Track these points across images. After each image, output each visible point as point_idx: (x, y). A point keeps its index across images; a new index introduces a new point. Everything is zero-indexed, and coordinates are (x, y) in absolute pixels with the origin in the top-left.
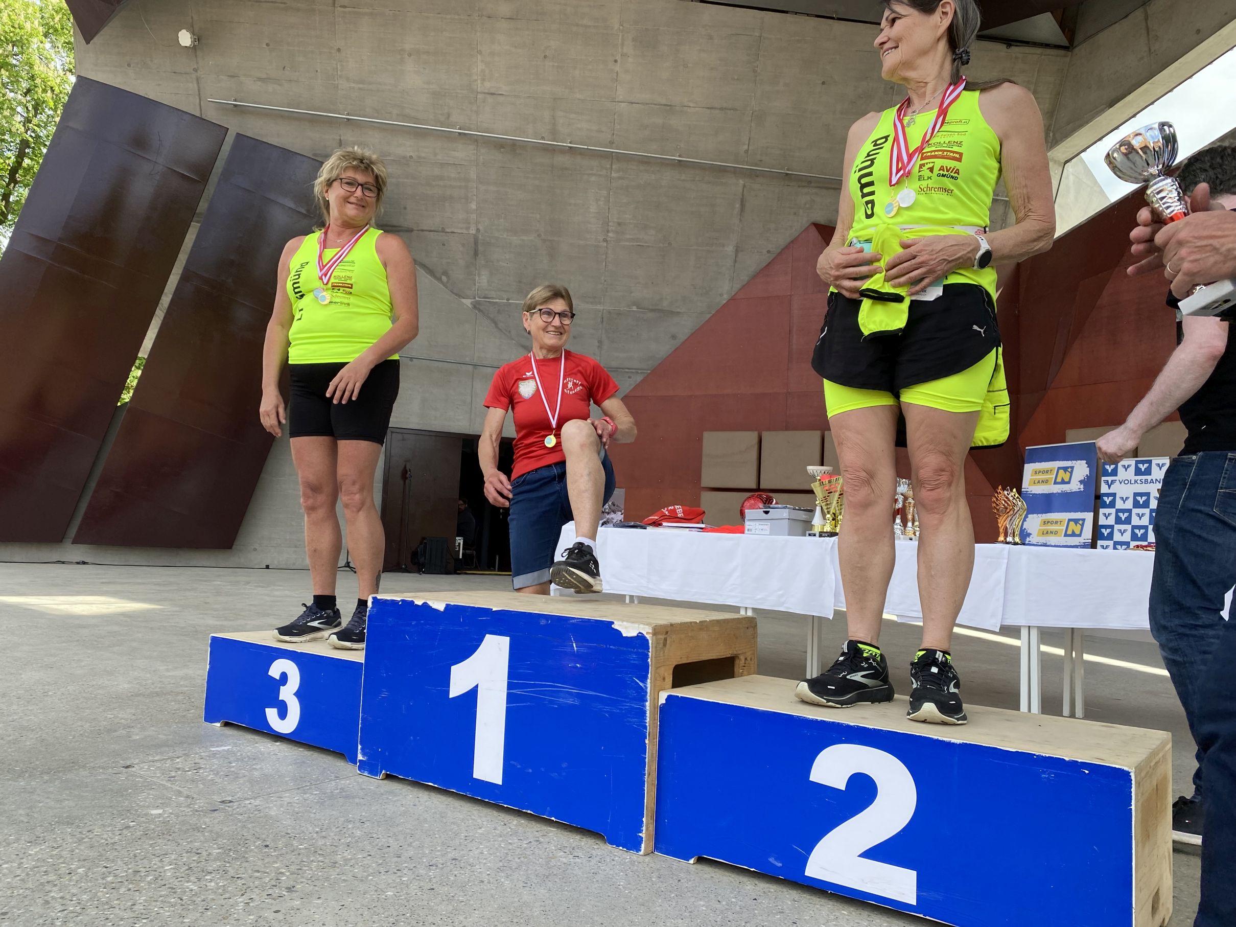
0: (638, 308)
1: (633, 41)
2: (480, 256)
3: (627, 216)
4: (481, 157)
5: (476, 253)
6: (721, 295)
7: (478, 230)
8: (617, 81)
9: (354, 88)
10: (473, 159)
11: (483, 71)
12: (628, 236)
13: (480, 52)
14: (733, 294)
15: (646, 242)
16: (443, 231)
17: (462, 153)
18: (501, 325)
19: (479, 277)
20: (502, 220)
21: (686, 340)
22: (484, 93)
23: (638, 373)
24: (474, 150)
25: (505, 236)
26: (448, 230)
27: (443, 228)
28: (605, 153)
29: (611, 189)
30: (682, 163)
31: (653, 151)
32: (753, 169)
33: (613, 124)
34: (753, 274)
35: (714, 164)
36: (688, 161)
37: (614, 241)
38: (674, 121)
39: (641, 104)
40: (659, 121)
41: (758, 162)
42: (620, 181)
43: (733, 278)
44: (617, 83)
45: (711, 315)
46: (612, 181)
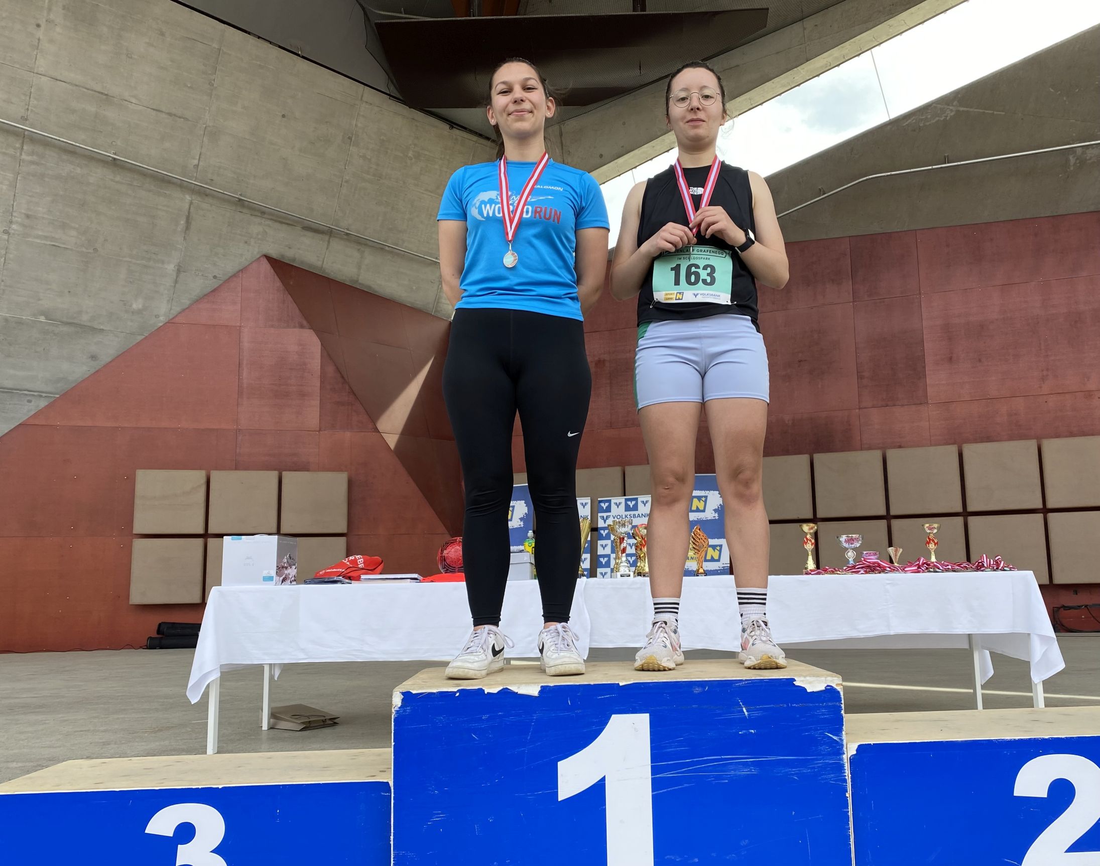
0: (47, 319)
1: (63, 9)
3: (41, 209)
6: (157, 316)
8: (37, 49)
12: (40, 233)
14: (171, 317)
15: (63, 244)
21: (111, 362)
23: (41, 396)
28: (17, 129)
29: (19, 173)
30: (118, 162)
31: (80, 141)
32: (203, 187)
33: (28, 98)
34: (196, 298)
35: (157, 172)
36: (126, 162)
37: (18, 235)
38: (111, 114)
39: (69, 83)
40: (92, 109)
41: (209, 181)
42: (33, 167)
43: (172, 299)
44: (38, 51)
45: (144, 337)
46: (21, 164)
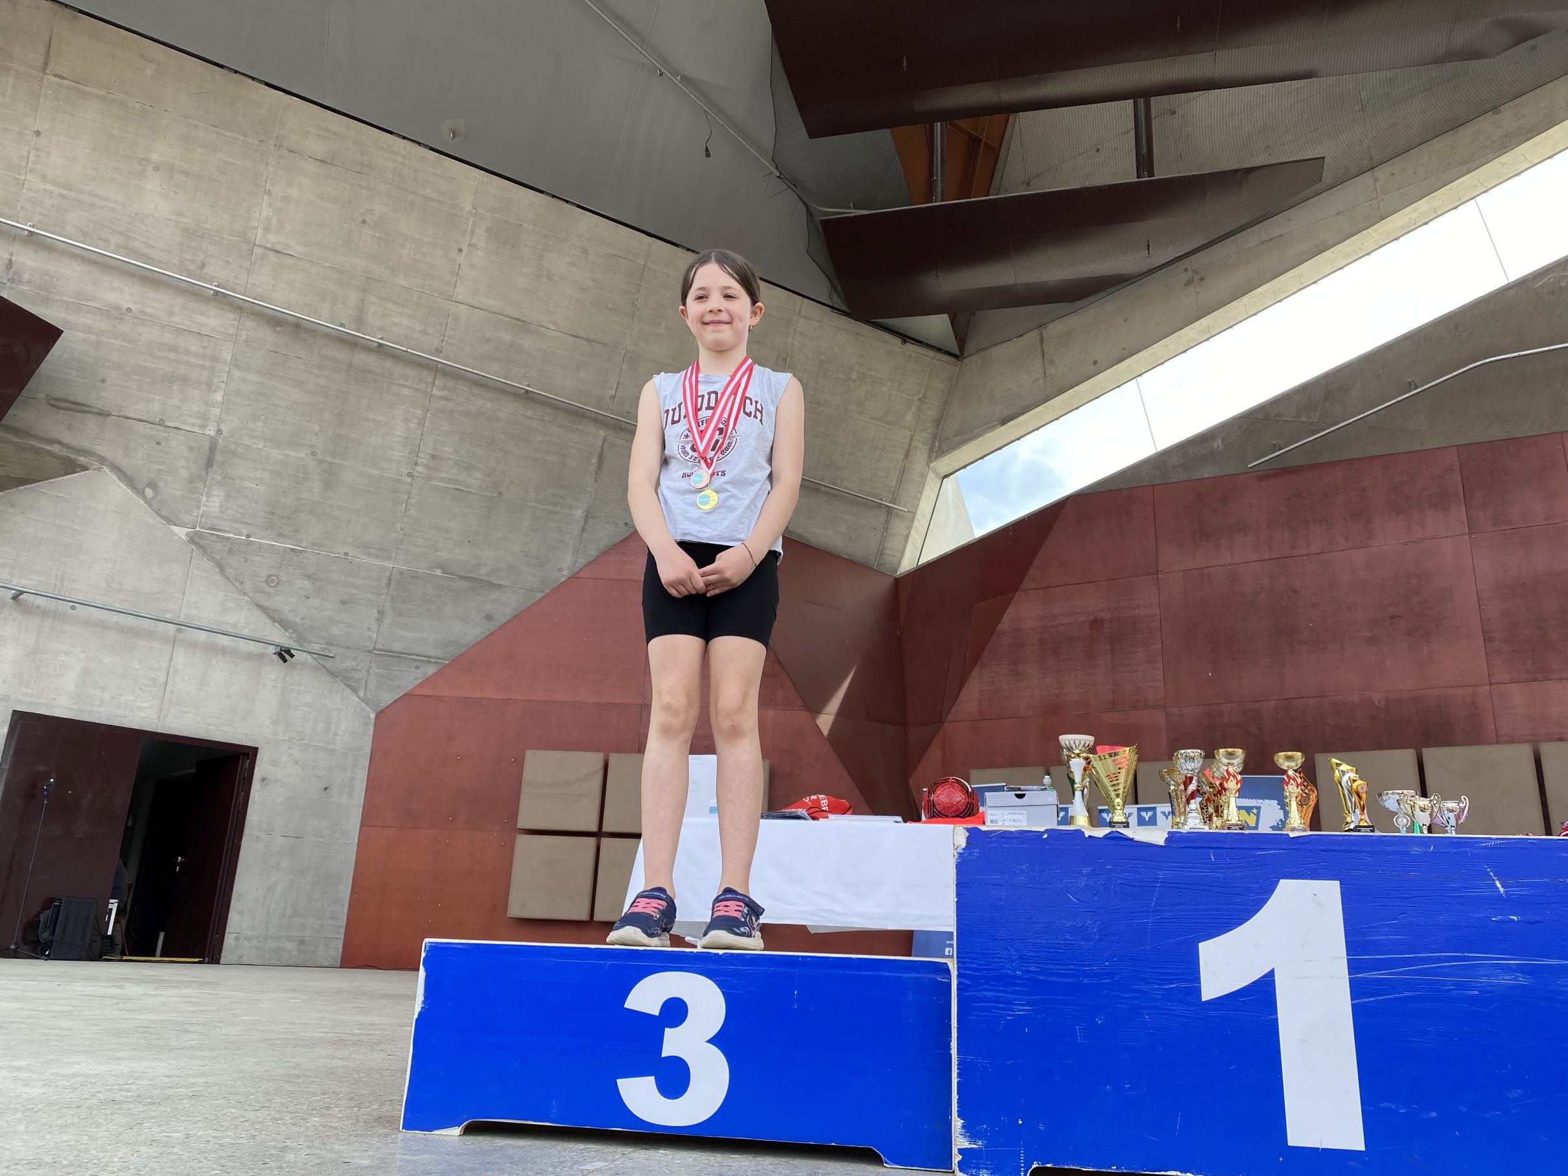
0: (444, 572)
1: (487, 232)
2: (215, 468)
3: (447, 449)
4: (244, 333)
5: (209, 464)
6: (560, 570)
7: (219, 432)
8: (458, 275)
9: (51, 192)
10: (230, 332)
11: (268, 218)
12: (443, 475)
13: (269, 193)
14: (576, 570)
15: (468, 487)
16: (161, 423)
17: (213, 320)
18: (230, 571)
19: (208, 498)
20: (260, 424)
21: (505, 623)
22: (266, 248)
23: (430, 662)
24: (235, 320)
25: (261, 446)
26: (170, 424)
27: (161, 420)
28: (429, 361)
29: (428, 410)
30: (530, 395)
31: (493, 372)
32: (620, 420)
33: (444, 328)
34: (603, 548)
35: (571, 404)
36: (540, 394)
37: (422, 478)
38: (526, 342)
39: (485, 310)
40: (506, 337)
41: (625, 414)
42: (443, 403)
43: (578, 551)
44: (458, 277)
45: (544, 594)
46: (432, 399)
